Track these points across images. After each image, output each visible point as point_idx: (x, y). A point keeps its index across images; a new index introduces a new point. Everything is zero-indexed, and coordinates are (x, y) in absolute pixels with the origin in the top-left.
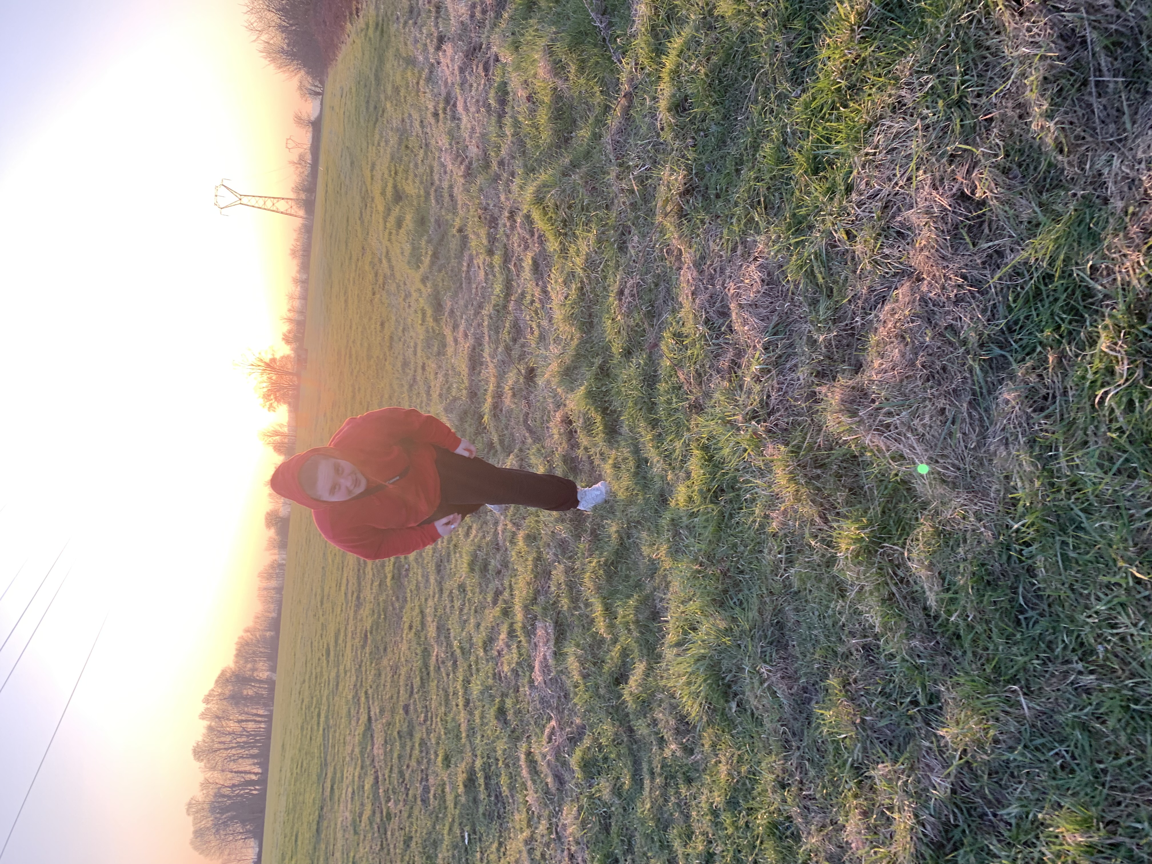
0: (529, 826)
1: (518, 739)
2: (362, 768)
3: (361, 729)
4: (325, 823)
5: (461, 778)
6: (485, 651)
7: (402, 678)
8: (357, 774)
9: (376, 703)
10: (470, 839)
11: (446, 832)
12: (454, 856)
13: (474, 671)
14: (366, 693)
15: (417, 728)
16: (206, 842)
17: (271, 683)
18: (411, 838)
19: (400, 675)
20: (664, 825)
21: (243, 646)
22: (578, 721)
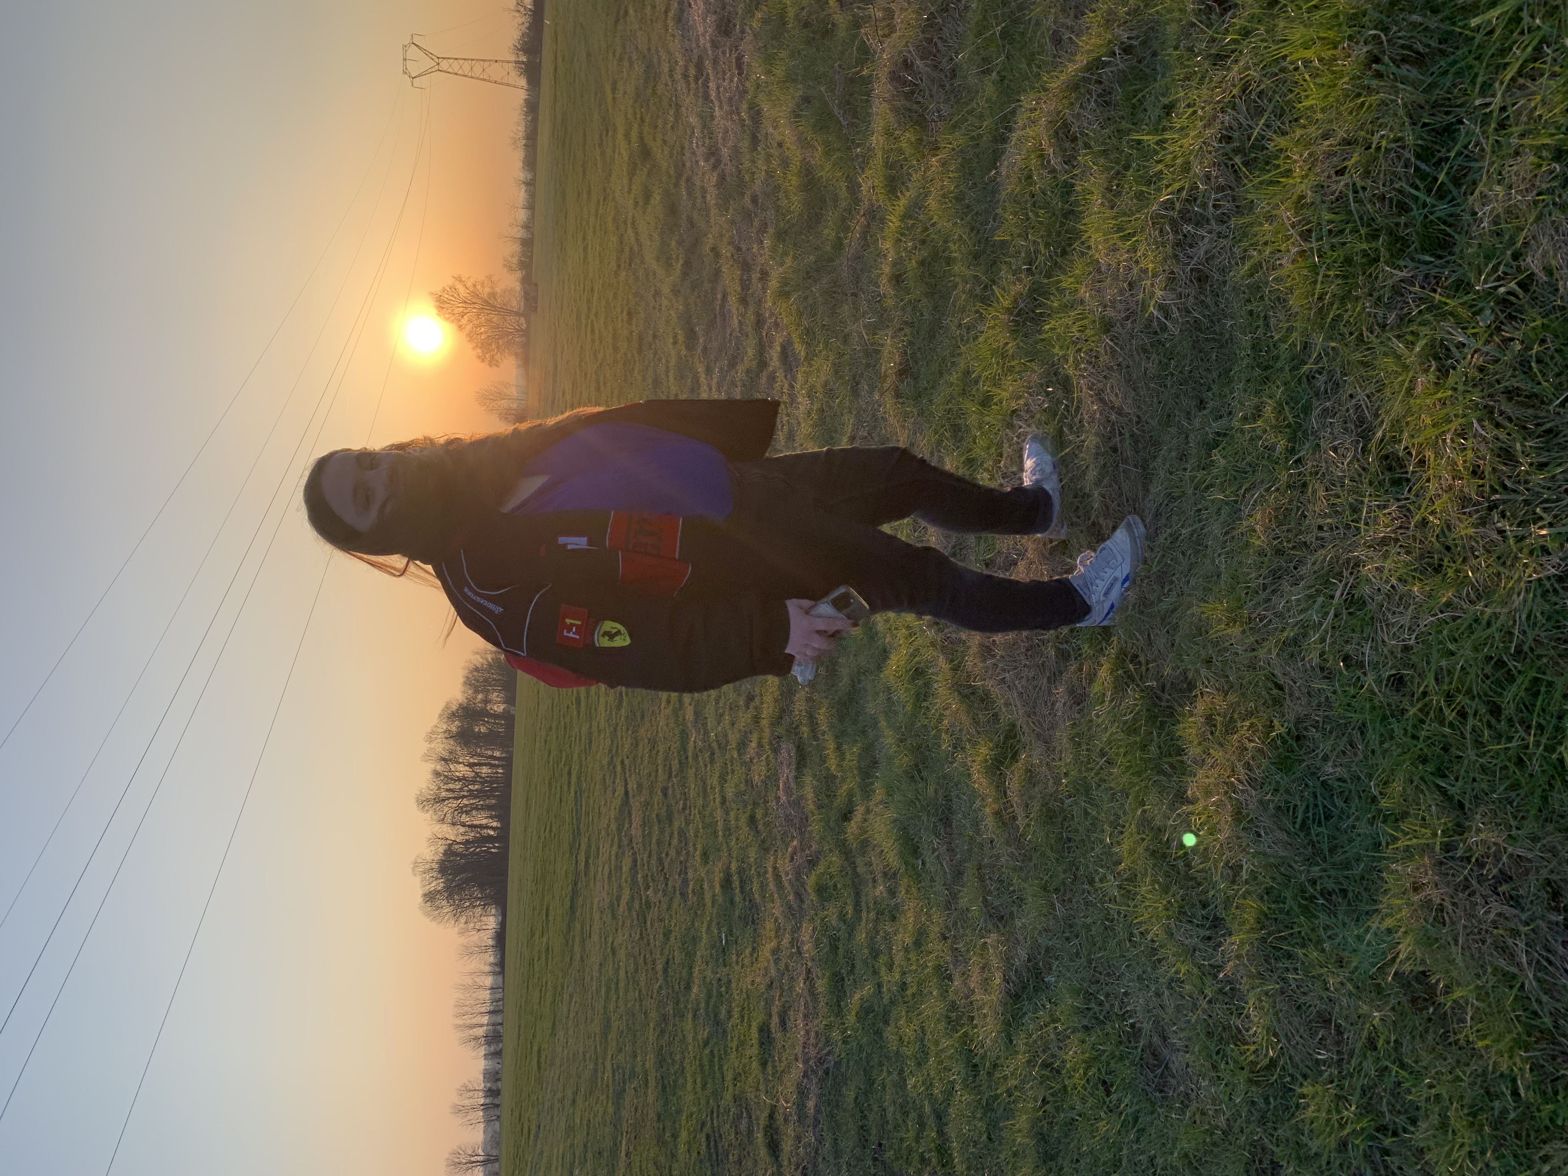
0: (777, 937)
1: (767, 850)
2: (619, 847)
3: (617, 802)
4: (580, 900)
5: (718, 877)
6: (740, 754)
7: (661, 756)
8: (613, 852)
9: (633, 777)
10: (727, 941)
11: (704, 929)
12: (712, 955)
13: (729, 771)
14: (622, 762)
15: (676, 815)
16: (438, 908)
17: (508, 718)
18: (670, 931)
19: (658, 751)
20: (875, 954)
21: (471, 672)
22: (814, 846)
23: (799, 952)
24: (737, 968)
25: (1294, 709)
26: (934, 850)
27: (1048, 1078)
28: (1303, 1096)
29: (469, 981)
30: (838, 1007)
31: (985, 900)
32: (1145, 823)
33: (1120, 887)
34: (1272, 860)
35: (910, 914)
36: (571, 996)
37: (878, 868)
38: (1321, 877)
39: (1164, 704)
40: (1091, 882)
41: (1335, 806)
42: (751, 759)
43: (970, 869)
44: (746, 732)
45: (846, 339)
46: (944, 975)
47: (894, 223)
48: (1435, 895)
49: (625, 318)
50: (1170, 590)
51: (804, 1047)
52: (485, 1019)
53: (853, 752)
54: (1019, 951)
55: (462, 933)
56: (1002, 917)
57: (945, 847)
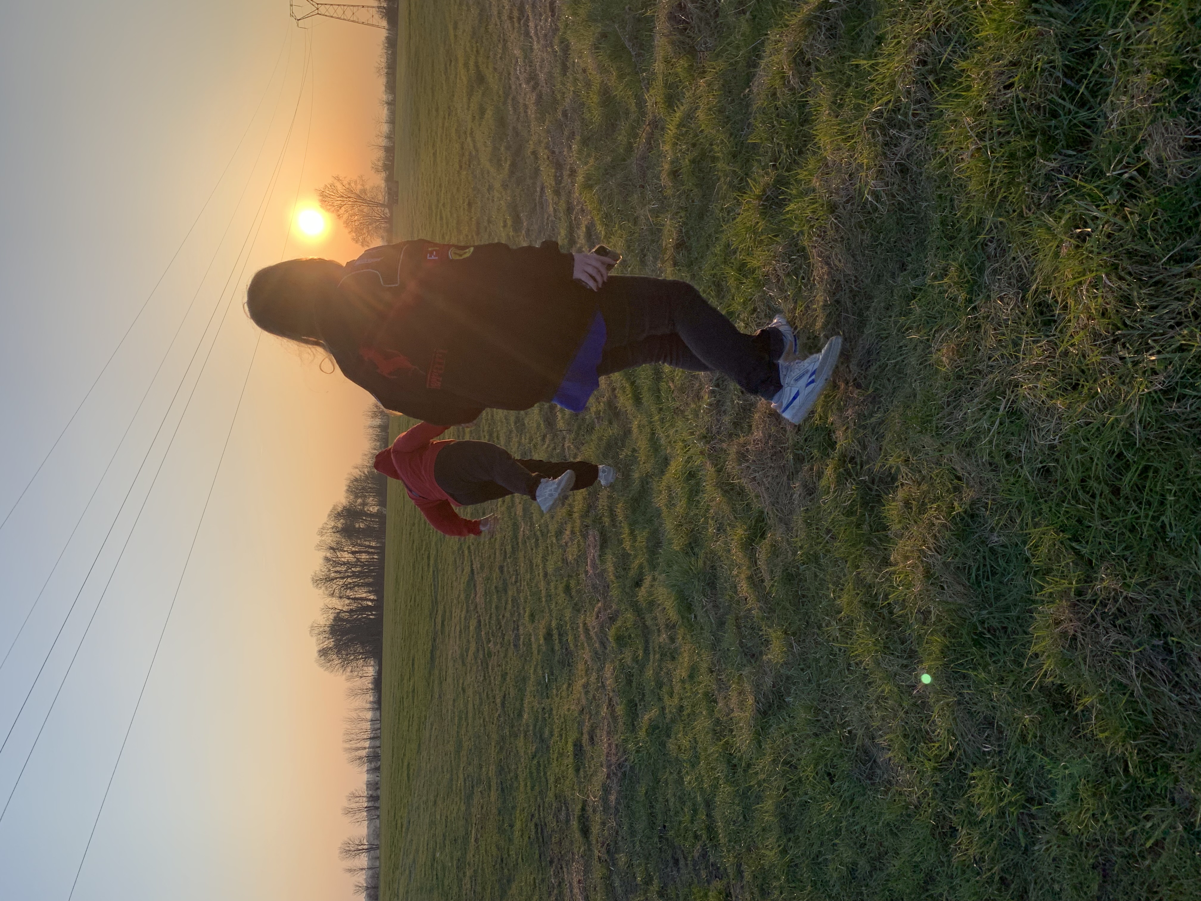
0: (587, 675)
1: (579, 611)
2: (467, 611)
3: (465, 578)
4: (438, 653)
5: (542, 632)
6: (557, 540)
8: (463, 616)
10: (549, 679)
11: (532, 671)
12: (538, 690)
13: (550, 552)
14: (469, 548)
15: (510, 587)
16: (330, 661)
17: (381, 517)
18: (507, 673)
19: (496, 539)
20: (660, 685)
21: (352, 482)
22: (614, 607)
23: (603, 686)
24: (557, 699)
25: (969, 494)
26: (703, 607)
27: (788, 772)
28: (974, 778)
29: (354, 715)
30: (632, 727)
31: (741, 643)
32: (859, 581)
33: (841, 630)
34: (952, 606)
35: (686, 655)
36: (432, 725)
37: (661, 621)
38: (988, 618)
39: (874, 493)
40: (820, 627)
41: (999, 565)
42: (566, 543)
43: (730, 619)
44: (562, 523)
45: (636, 222)
46: (711, 699)
47: (671, 130)
48: (1070, 628)
49: (466, 207)
50: (879, 408)
51: (607, 756)
52: (367, 744)
53: (642, 536)
54: (766, 679)
55: (347, 680)
56: (754, 655)
57: (711, 604)
